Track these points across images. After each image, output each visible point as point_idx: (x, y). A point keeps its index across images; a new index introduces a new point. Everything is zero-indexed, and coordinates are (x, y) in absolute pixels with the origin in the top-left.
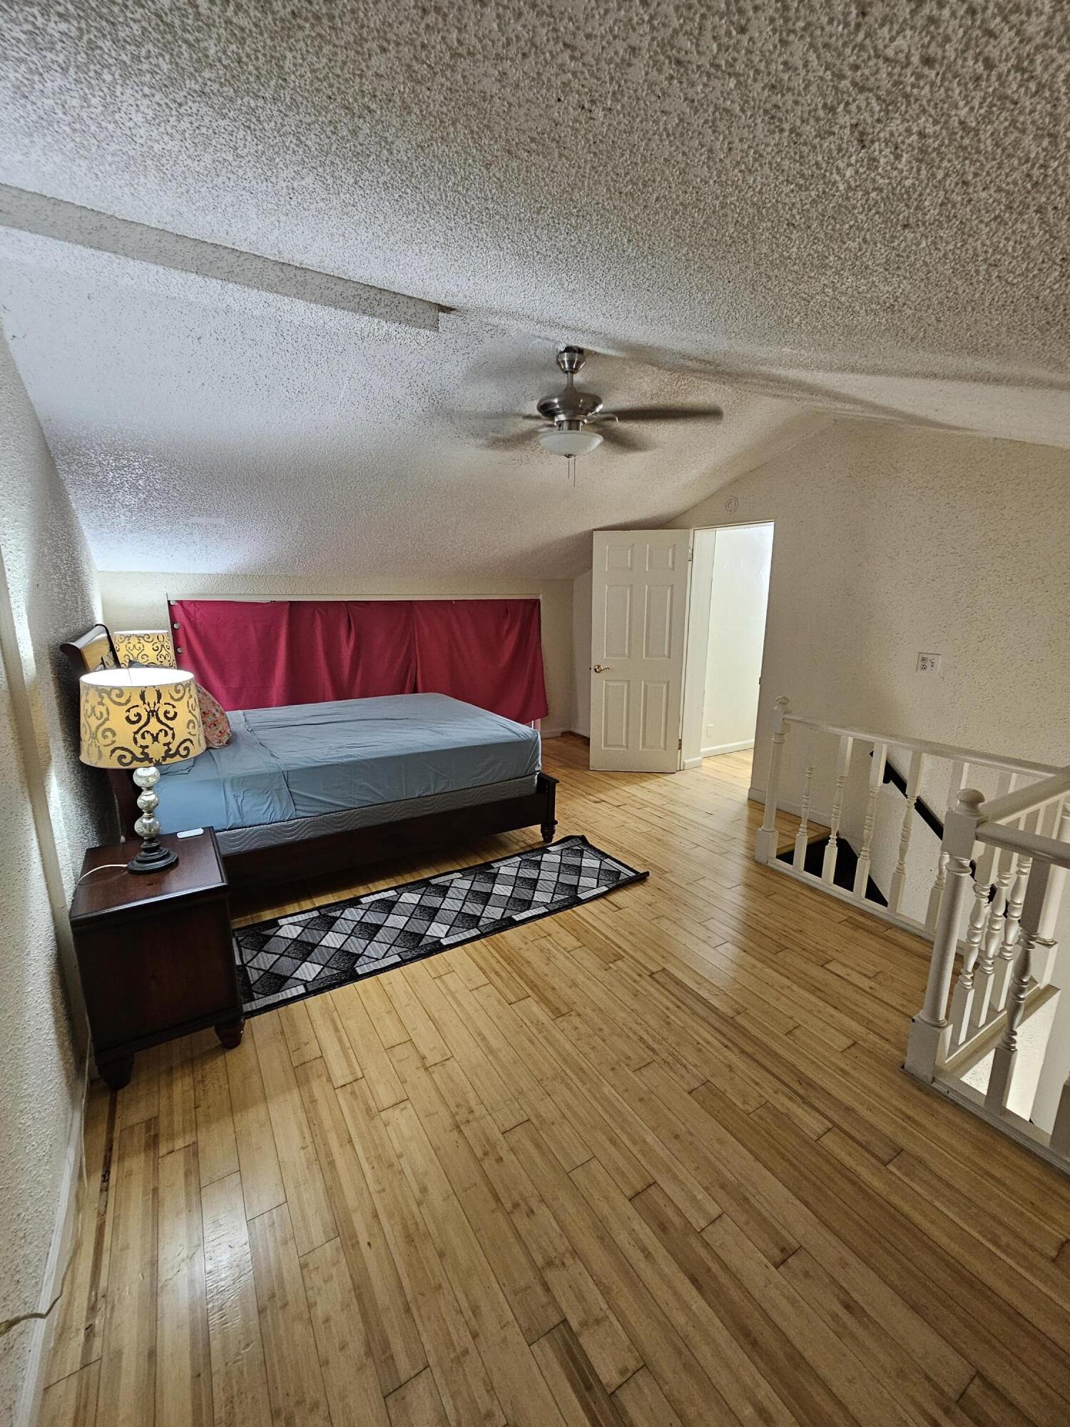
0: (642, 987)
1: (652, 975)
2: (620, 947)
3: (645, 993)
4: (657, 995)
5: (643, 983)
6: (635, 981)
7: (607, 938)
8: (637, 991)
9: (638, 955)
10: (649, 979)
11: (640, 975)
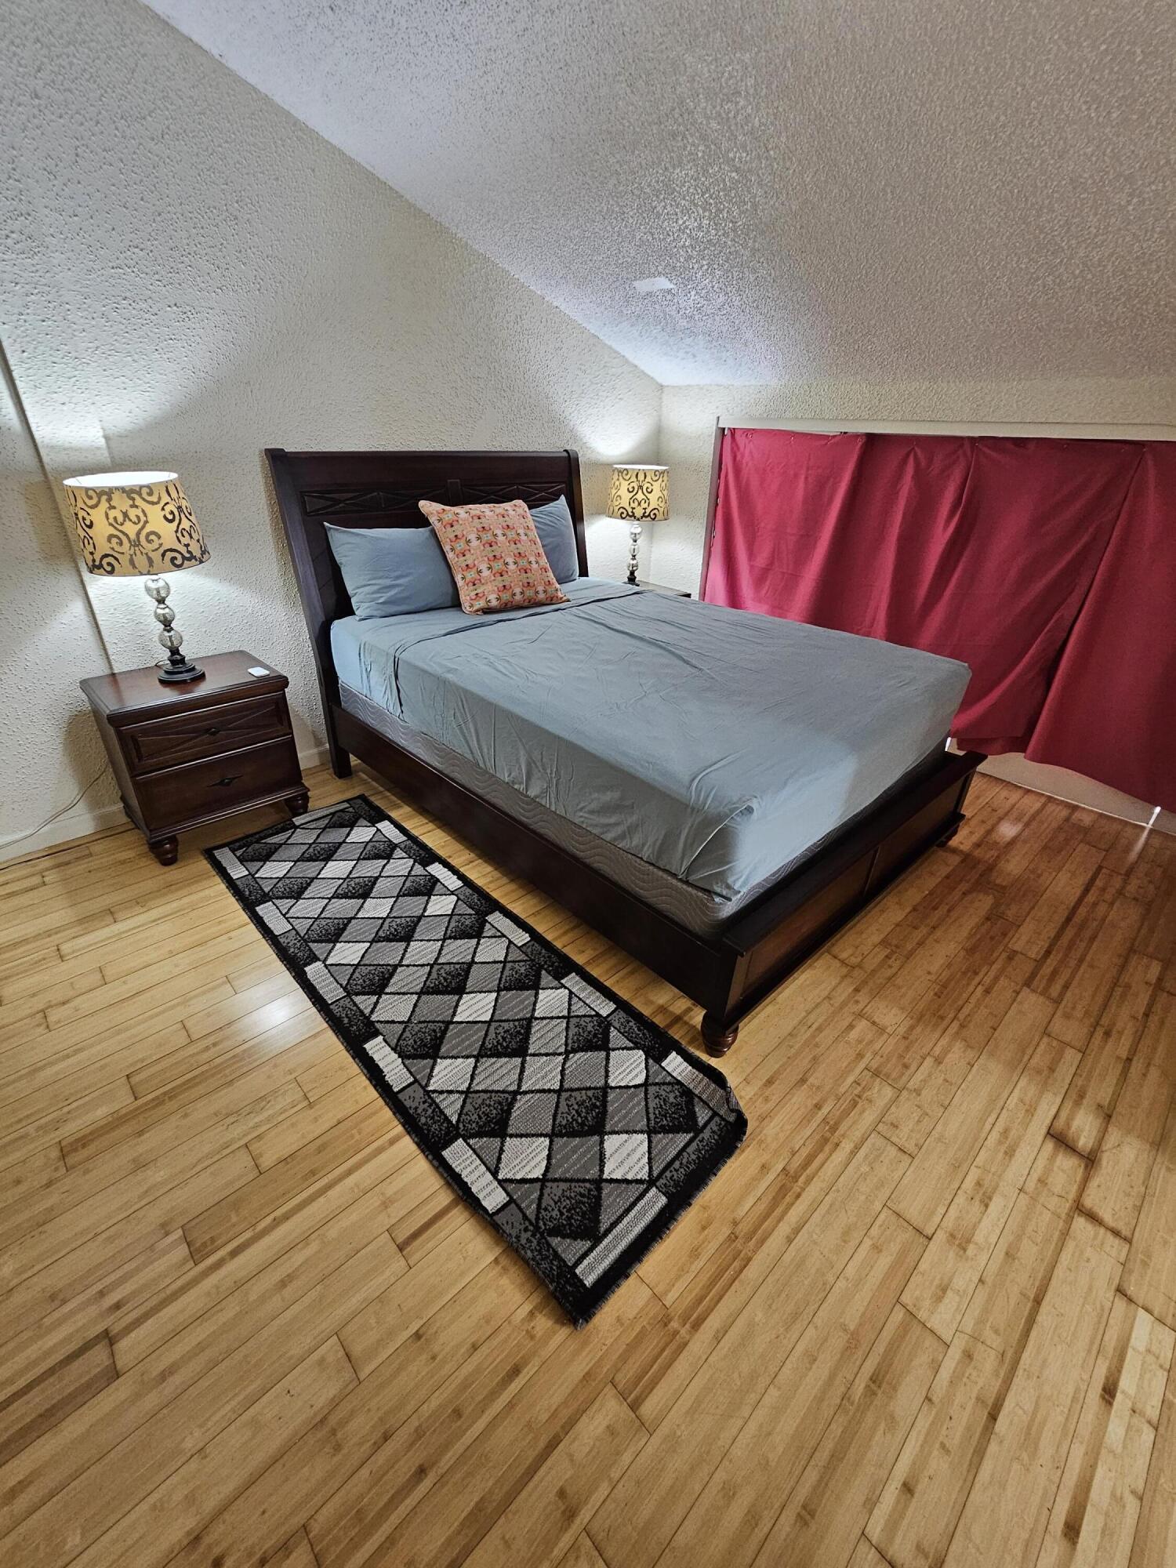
0: (72, 1313)
1: (109, 1339)
2: (234, 1253)
3: (47, 1321)
4: (33, 1352)
5: (93, 1311)
6: (102, 1294)
7: (277, 1223)
8: (64, 1302)
9: (192, 1301)
10: (99, 1328)
11: (117, 1306)
